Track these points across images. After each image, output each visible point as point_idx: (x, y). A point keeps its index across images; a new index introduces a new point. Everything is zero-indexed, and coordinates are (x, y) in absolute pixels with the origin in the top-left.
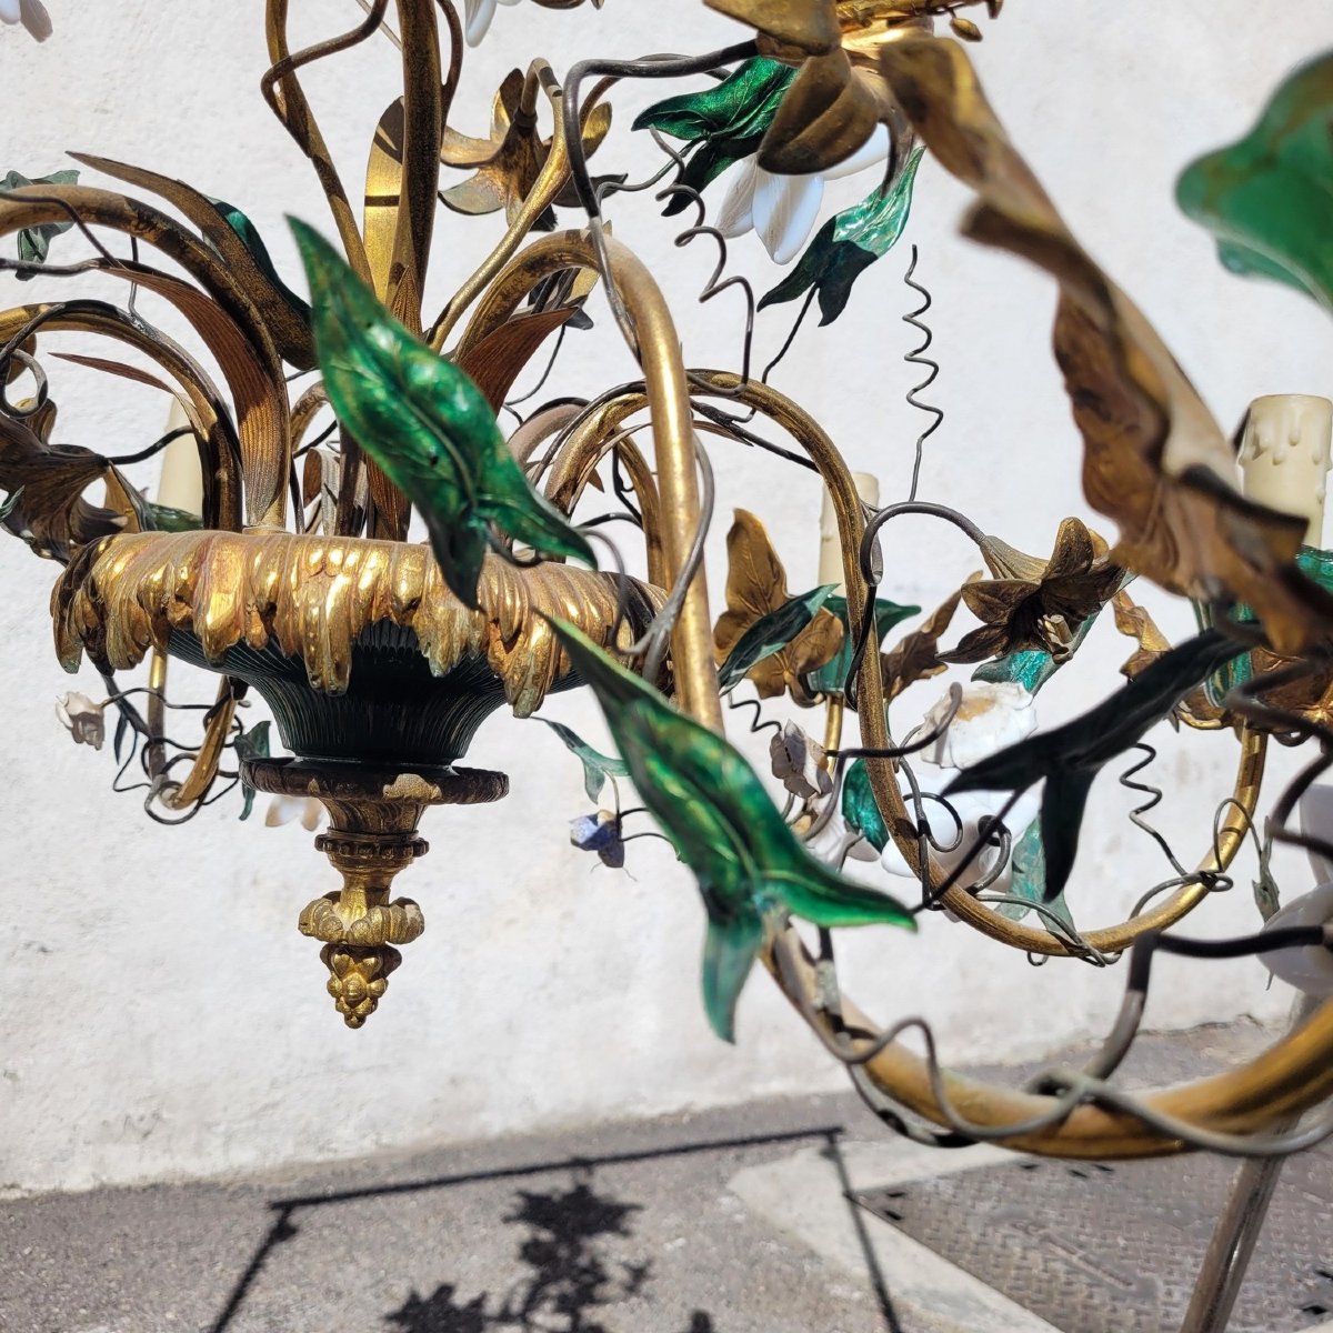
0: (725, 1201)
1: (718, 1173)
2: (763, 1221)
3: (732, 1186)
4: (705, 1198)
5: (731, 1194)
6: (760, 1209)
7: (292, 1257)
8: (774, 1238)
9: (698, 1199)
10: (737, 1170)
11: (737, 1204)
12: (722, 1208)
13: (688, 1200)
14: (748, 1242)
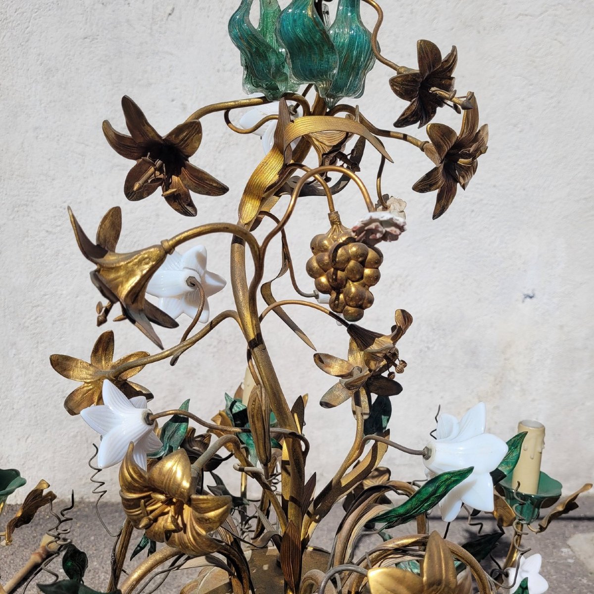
0: (565, 550)
1: (564, 534)
2: (582, 565)
3: (570, 542)
4: (555, 546)
5: (569, 547)
6: (582, 558)
7: (369, 544)
8: (587, 576)
9: (551, 547)
10: (574, 534)
11: (571, 553)
12: (563, 554)
13: (546, 546)
14: (573, 575)
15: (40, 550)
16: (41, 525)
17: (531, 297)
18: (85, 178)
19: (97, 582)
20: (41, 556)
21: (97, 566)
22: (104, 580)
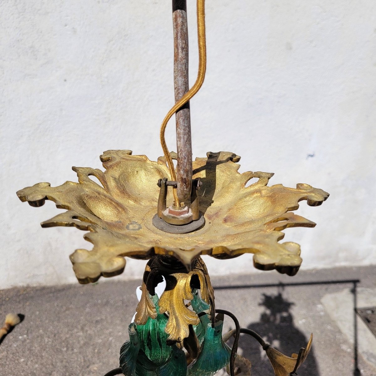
0: (319, 306)
1: (319, 294)
4: (314, 304)
5: (322, 304)
8: (330, 324)
9: (312, 304)
11: (322, 308)
12: (318, 309)
13: (309, 304)
14: (322, 324)
15: (6, 326)
16: (4, 305)
17: (312, 156)
18: (5, 84)
19: (43, 344)
20: (7, 330)
21: (43, 333)
22: (48, 342)
